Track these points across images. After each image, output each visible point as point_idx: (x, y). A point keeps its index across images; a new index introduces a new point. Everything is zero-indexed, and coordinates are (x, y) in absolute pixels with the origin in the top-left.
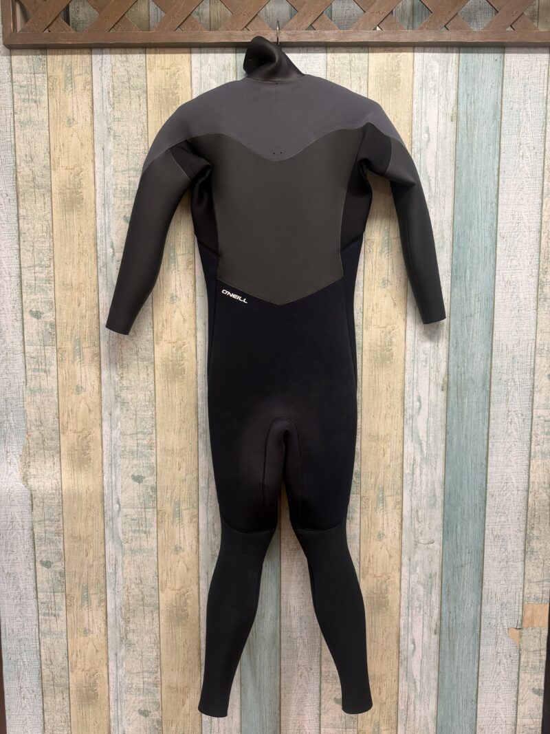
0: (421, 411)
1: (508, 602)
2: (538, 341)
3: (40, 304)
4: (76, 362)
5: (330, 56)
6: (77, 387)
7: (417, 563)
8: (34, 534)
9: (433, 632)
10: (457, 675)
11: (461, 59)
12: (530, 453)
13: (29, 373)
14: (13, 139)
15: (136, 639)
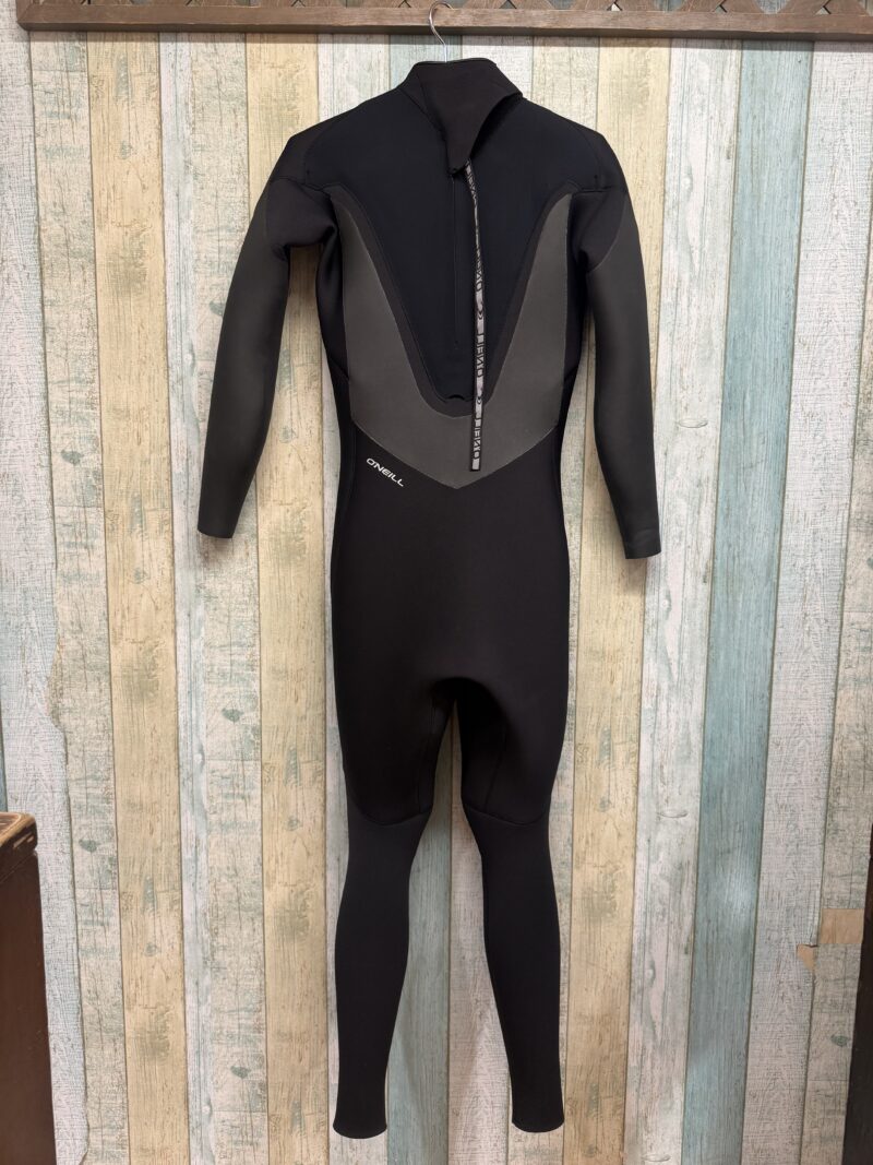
0: (670, 613)
1: (797, 906)
2: (854, 507)
3: (77, 441)
4: (135, 533)
5: (538, 50)
6: (137, 574)
7: (659, 847)
8: (69, 799)
9: (683, 951)
10: (718, 1015)
11: (744, 59)
12: (837, 679)
13: (61, 549)
14: (33, 177)
15: (228, 960)
